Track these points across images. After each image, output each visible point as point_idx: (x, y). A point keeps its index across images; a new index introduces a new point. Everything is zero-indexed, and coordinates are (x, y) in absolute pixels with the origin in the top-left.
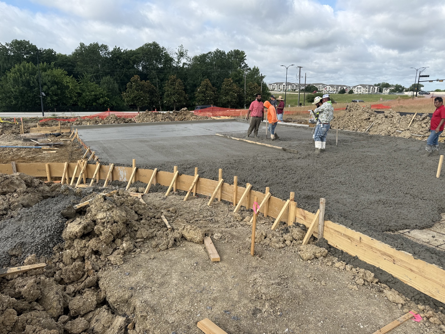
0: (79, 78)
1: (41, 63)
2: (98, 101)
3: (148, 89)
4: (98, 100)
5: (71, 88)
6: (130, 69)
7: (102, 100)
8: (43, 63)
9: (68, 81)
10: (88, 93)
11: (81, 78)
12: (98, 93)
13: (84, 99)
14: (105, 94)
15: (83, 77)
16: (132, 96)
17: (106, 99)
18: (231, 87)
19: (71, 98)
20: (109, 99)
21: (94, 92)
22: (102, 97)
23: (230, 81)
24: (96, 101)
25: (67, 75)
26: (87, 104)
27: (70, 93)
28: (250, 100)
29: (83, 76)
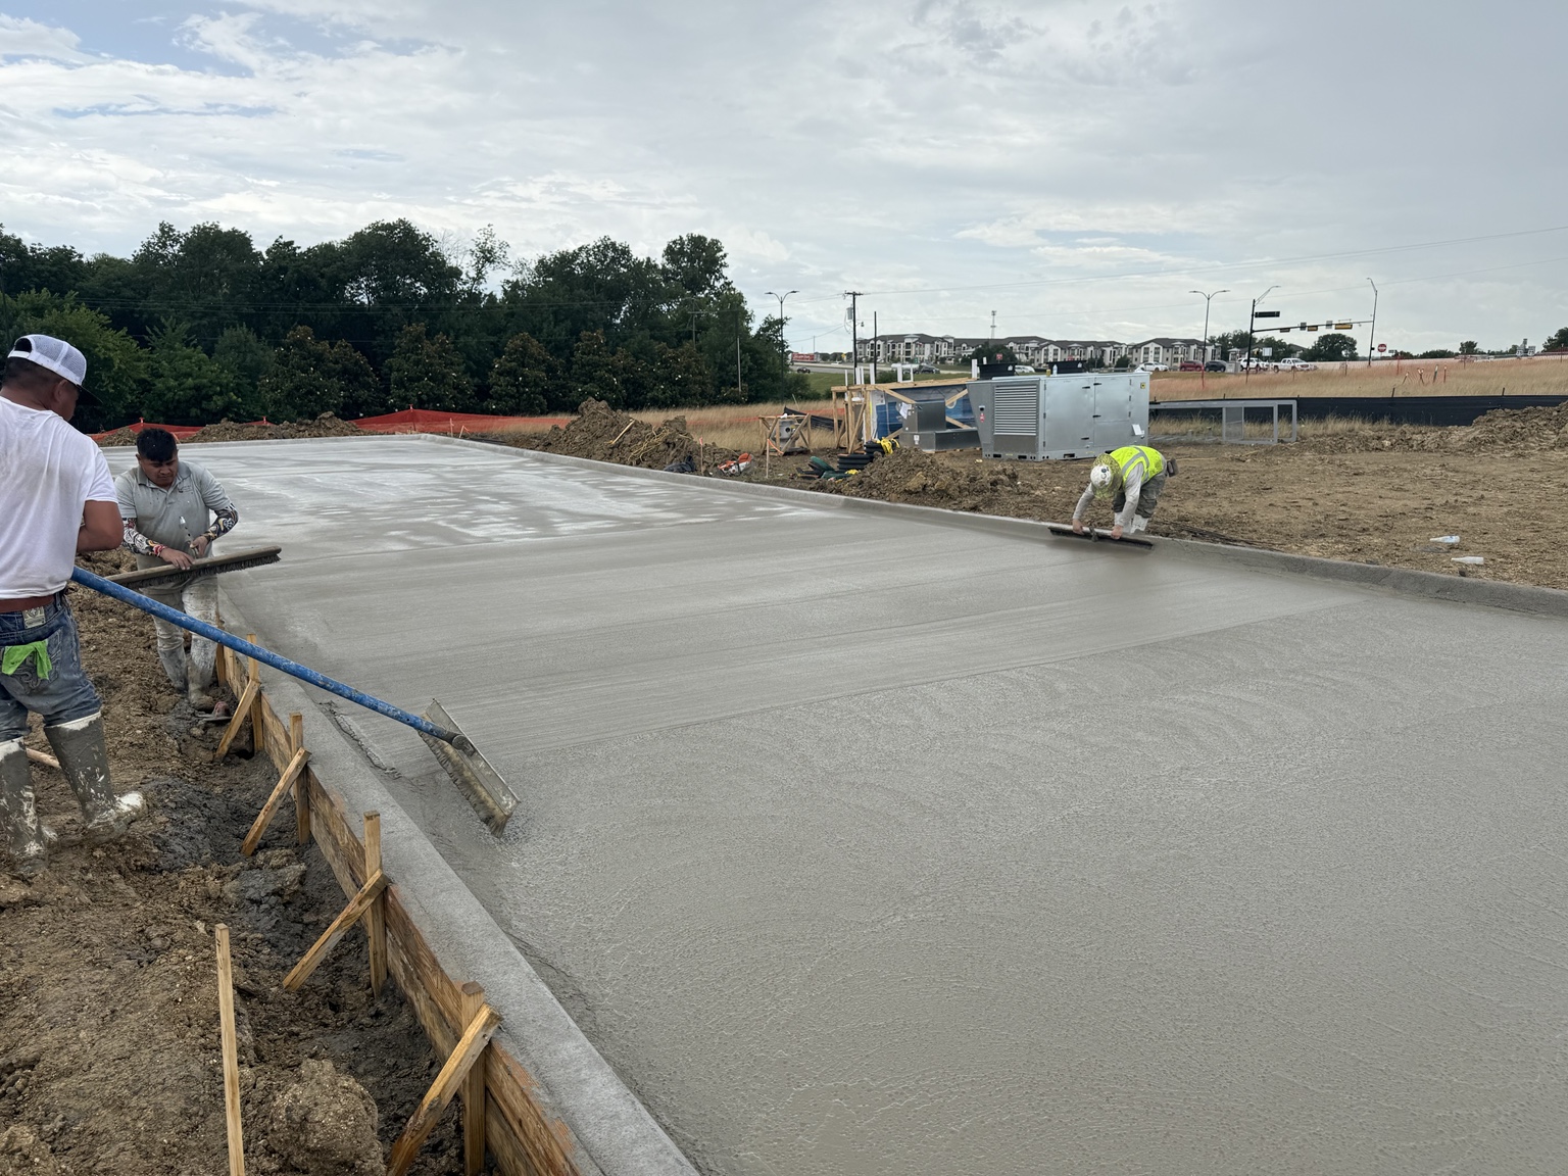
0: (147, 334)
1: (33, 291)
2: (204, 404)
3: (339, 367)
4: (205, 402)
5: (119, 368)
6: (319, 302)
7: (219, 403)
8: (38, 291)
9: (111, 346)
10: (172, 383)
11: (156, 334)
12: (205, 381)
13: (160, 399)
14: (227, 385)
15: (162, 331)
16: (288, 385)
17: (230, 398)
18: (599, 356)
19: (120, 395)
20: (240, 400)
21: (194, 379)
22: (221, 393)
23: (597, 338)
24: (201, 403)
25: (108, 326)
26: (170, 413)
27: (114, 380)
28: (664, 393)
29: (162, 327)
